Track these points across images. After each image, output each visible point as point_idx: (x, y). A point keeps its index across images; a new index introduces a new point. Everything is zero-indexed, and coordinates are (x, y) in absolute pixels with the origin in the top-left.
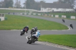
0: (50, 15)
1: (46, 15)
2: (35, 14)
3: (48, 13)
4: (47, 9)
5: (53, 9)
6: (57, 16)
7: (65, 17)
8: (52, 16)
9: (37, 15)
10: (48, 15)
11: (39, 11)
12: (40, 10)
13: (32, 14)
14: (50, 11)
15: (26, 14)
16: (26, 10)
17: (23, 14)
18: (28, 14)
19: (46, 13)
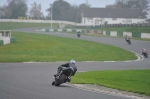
0: (99, 31)
1: (92, 31)
2: (69, 30)
3: (97, 27)
4: (94, 19)
5: (106, 19)
6: (114, 34)
7: (130, 34)
8: (104, 33)
9: (74, 31)
10: (96, 32)
11: (78, 24)
12: (80, 22)
13: (65, 31)
14: (100, 23)
15: (52, 30)
16: (52, 22)
17: (47, 31)
18: (55, 31)
19: (92, 27)
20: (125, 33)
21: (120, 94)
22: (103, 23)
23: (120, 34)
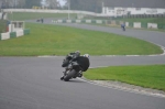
0: (121, 23)
1: (114, 22)
2: (89, 21)
3: (119, 18)
4: (116, 9)
5: (129, 9)
6: (137, 25)
7: (155, 26)
8: (127, 24)
9: (94, 23)
10: (117, 23)
11: (98, 15)
12: (100, 12)
13: (83, 22)
14: (122, 14)
17: (64, 22)
18: (73, 22)
19: (113, 18)
20: (150, 25)
21: (144, 92)
22: (126, 13)
23: (144, 25)
